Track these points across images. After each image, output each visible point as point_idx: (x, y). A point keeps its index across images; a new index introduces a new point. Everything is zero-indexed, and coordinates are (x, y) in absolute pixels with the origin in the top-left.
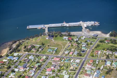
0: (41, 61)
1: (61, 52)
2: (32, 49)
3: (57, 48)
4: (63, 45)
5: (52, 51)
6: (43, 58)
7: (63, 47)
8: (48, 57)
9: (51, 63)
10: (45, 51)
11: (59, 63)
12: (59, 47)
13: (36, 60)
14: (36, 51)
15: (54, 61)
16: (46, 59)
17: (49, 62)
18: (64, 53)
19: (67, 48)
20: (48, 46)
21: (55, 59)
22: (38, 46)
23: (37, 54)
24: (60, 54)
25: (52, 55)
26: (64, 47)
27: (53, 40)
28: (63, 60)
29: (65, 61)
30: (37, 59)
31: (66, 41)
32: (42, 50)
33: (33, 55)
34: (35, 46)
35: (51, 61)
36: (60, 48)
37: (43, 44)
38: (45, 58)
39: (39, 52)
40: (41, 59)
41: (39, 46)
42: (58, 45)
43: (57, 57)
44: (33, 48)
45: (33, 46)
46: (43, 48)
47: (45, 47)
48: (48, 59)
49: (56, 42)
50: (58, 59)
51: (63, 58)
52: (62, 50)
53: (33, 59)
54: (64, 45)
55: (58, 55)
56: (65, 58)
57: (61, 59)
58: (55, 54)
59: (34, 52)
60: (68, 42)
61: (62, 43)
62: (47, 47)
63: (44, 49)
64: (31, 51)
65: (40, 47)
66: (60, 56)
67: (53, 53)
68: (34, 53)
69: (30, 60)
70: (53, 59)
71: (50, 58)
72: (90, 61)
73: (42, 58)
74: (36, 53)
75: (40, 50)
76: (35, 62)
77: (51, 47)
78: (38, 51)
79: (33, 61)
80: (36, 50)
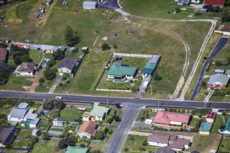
0: (82, 134)
1: (182, 80)
2: (14, 69)
3: (155, 58)
4: (186, 37)
5: (134, 76)
6: (92, 113)
7: (187, 48)
8: (118, 106)
9: (145, 144)
10: (93, 79)
11: (190, 138)
12: (167, 49)
13: (51, 132)
14: (42, 81)
15: (156, 128)
16: (110, 121)
17: (132, 138)
18: (204, 85)
19: (213, 55)
20: (105, 47)
21: (160, 117)
22: (43, 47)
23: (51, 92)
24: (178, 87)
25: (138, 95)
26: (195, 53)
27: (125, 14)
28: (210, 121)
29: (223, 128)
30: (56, 123)
31: (198, 14)
32: (74, 72)
33: (31, 104)
34: (27, 51)
35: (141, 129)
36: (172, 54)
37: (73, 40)
38: (104, 118)
39: (58, 81)
40: (80, 121)
41: (50, 49)
42: (155, 42)
43: (173, 108)
44: (18, 62)
45: (15, 48)
46: (80, 62)
47: (86, 52)
48: (118, 120)
49: (142, 24)
50: (177, 120)
51: (203, 112)
52: (186, 65)
53: (32, 126)
55: (172, 98)
56: (215, 110)
57: (196, 117)
58: (154, 91)
59: (30, 84)
60: (214, 22)
61: (178, 30)
62: (99, 51)
63: (84, 64)
64: (10, 81)
65: (59, 56)
66: (182, 99)
67: (140, 84)
68: (31, 91)
69: (17, 128)
70: (148, 121)
71: (131, 113)
73: (85, 119)
74: (41, 87)
75: (64, 71)
76: (48, 138)
77: (120, 55)
78: (51, 76)
79: (34, 134)
80: (40, 75)
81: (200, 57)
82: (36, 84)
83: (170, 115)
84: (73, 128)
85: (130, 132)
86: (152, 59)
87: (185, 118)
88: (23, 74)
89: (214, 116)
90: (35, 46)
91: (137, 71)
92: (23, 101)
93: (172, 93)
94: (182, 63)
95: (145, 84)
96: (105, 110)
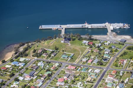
0: (52, 69)
1: (77, 59)
2: (42, 54)
4: (81, 51)
5: (67, 58)
6: (55, 65)
7: (81, 53)
8: (62, 64)
9: (64, 72)
10: (58, 58)
11: (74, 72)
12: (76, 52)
13: (46, 68)
14: (47, 57)
15: (68, 69)
16: (59, 67)
17: (62, 71)
18: (81, 61)
19: (86, 55)
20: (63, 51)
21: (70, 67)
22: (50, 50)
23: (49, 60)
24: (76, 61)
25: (67, 62)
26: (82, 54)
27: (70, 44)
28: (80, 68)
29: (82, 70)
30: (47, 66)
31: (86, 46)
32: (55, 56)
33: (43, 62)
34: (46, 51)
35: (65, 69)
36: (77, 54)
37: (57, 49)
38: (58, 66)
39: (51, 57)
40: (52, 66)
41: (51, 50)
42: (74, 50)
43: (73, 65)
44: (44, 53)
45: (44, 50)
46: (57, 54)
47: (59, 52)
48: (61, 67)
49: (73, 47)
50: (73, 68)
51: (79, 67)
52: (79, 56)
53: (42, 66)
54: (83, 51)
55: (74, 63)
56: (82, 66)
57: (77, 67)
58: (71, 61)
59: (45, 57)
60: (88, 48)
61: (80, 49)
62: (61, 52)
63: (58, 54)
64: (41, 56)
65: (53, 52)
66: (76, 63)
67: (68, 59)
68: (45, 59)
69: (39, 67)
70: (67, 68)
71: (64, 66)
72: (112, 72)
73: (54, 66)
75: (52, 55)
76: (45, 69)
77: (66, 53)
78: (50, 56)
79: (42, 68)
81: (83, 55)
82: (46, 58)
83: (71, 67)
84: (51, 68)
85: (62, 70)
86: (72, 54)
87: (75, 67)
88: (44, 55)
89: (81, 68)
90: (48, 50)
91: (68, 57)
92: (42, 61)
93: (74, 62)
94: (78, 56)
95: (69, 60)
96: (58, 64)
